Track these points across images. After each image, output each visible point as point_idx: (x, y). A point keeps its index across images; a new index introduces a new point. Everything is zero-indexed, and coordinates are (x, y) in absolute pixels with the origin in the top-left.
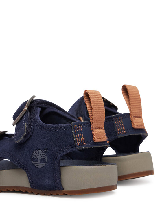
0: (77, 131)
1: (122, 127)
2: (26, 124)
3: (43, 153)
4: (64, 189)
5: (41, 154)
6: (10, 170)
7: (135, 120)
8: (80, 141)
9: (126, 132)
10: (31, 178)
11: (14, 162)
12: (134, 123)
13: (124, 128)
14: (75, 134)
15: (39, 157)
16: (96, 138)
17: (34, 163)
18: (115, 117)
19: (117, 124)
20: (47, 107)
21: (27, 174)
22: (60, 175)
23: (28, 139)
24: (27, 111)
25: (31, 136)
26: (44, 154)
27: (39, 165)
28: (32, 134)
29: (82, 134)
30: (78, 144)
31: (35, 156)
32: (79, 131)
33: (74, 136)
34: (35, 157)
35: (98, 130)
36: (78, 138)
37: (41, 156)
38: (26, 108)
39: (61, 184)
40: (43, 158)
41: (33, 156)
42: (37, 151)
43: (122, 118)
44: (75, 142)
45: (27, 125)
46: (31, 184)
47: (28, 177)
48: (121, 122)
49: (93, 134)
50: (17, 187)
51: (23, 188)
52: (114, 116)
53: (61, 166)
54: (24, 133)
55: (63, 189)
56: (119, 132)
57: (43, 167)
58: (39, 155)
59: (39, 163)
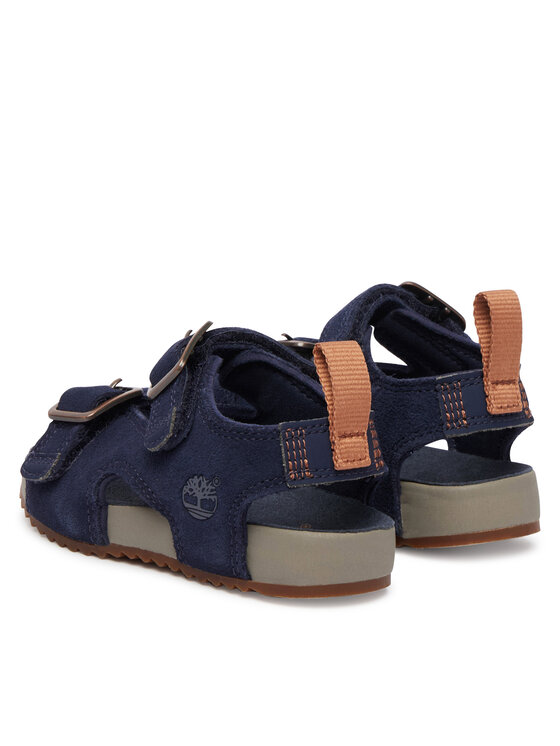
0: (291, 445)
1: (460, 409)
2: (175, 409)
3: (210, 487)
4: (253, 578)
5: (204, 489)
6: (133, 507)
7: (495, 392)
8: (298, 469)
9: (468, 424)
10: (180, 539)
11: (142, 493)
12: (492, 401)
13: (463, 412)
14: (287, 450)
15: (200, 496)
16: (340, 461)
17: (187, 505)
18: (442, 382)
19: (448, 401)
20: (243, 346)
21: (172, 526)
22: (245, 544)
23: (179, 445)
24: (183, 371)
25: (185, 440)
26: (212, 490)
27: (199, 513)
28: (188, 435)
29: (303, 452)
30: (292, 476)
31: (191, 490)
32: (297, 443)
33: (283, 455)
34: (190, 494)
35: (347, 440)
36: (292, 460)
37: (205, 492)
38: (182, 363)
39: (245, 567)
40: (208, 498)
41: (186, 490)
42: (196, 480)
43: (462, 387)
44: (283, 471)
45: (177, 412)
46: (178, 551)
47: (174, 534)
48: (458, 395)
49: (333, 450)
50: (146, 553)
51: (160, 556)
52: (440, 378)
53: (248, 523)
54: (168, 432)
55: (250, 579)
56: (451, 422)
57: (208, 518)
58: (200, 488)
59: (198, 507)
